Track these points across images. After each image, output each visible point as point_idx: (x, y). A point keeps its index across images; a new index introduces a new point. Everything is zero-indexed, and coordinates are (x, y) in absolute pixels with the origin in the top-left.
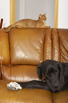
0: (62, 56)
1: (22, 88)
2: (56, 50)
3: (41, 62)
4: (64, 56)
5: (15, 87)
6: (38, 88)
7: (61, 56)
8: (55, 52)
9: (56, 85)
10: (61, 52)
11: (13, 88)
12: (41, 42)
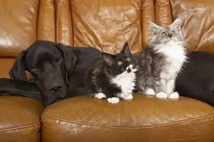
0: (77, 38)
4: (80, 36)
6: (12, 95)
7: (75, 38)
8: (63, 29)
9: (55, 84)
10: (75, 29)
12: (32, 10)
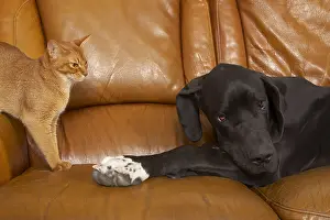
0: (255, 60)
1: (147, 176)
2: (228, 38)
3: (175, 87)
4: (260, 58)
5: (127, 172)
7: (251, 60)
8: (227, 46)
11: (121, 178)
12: (170, 11)
